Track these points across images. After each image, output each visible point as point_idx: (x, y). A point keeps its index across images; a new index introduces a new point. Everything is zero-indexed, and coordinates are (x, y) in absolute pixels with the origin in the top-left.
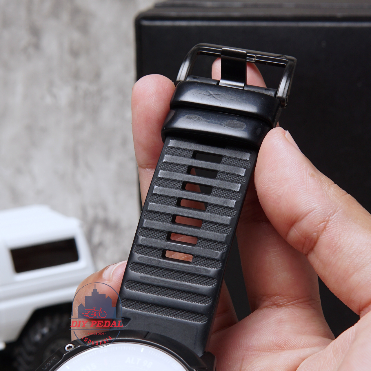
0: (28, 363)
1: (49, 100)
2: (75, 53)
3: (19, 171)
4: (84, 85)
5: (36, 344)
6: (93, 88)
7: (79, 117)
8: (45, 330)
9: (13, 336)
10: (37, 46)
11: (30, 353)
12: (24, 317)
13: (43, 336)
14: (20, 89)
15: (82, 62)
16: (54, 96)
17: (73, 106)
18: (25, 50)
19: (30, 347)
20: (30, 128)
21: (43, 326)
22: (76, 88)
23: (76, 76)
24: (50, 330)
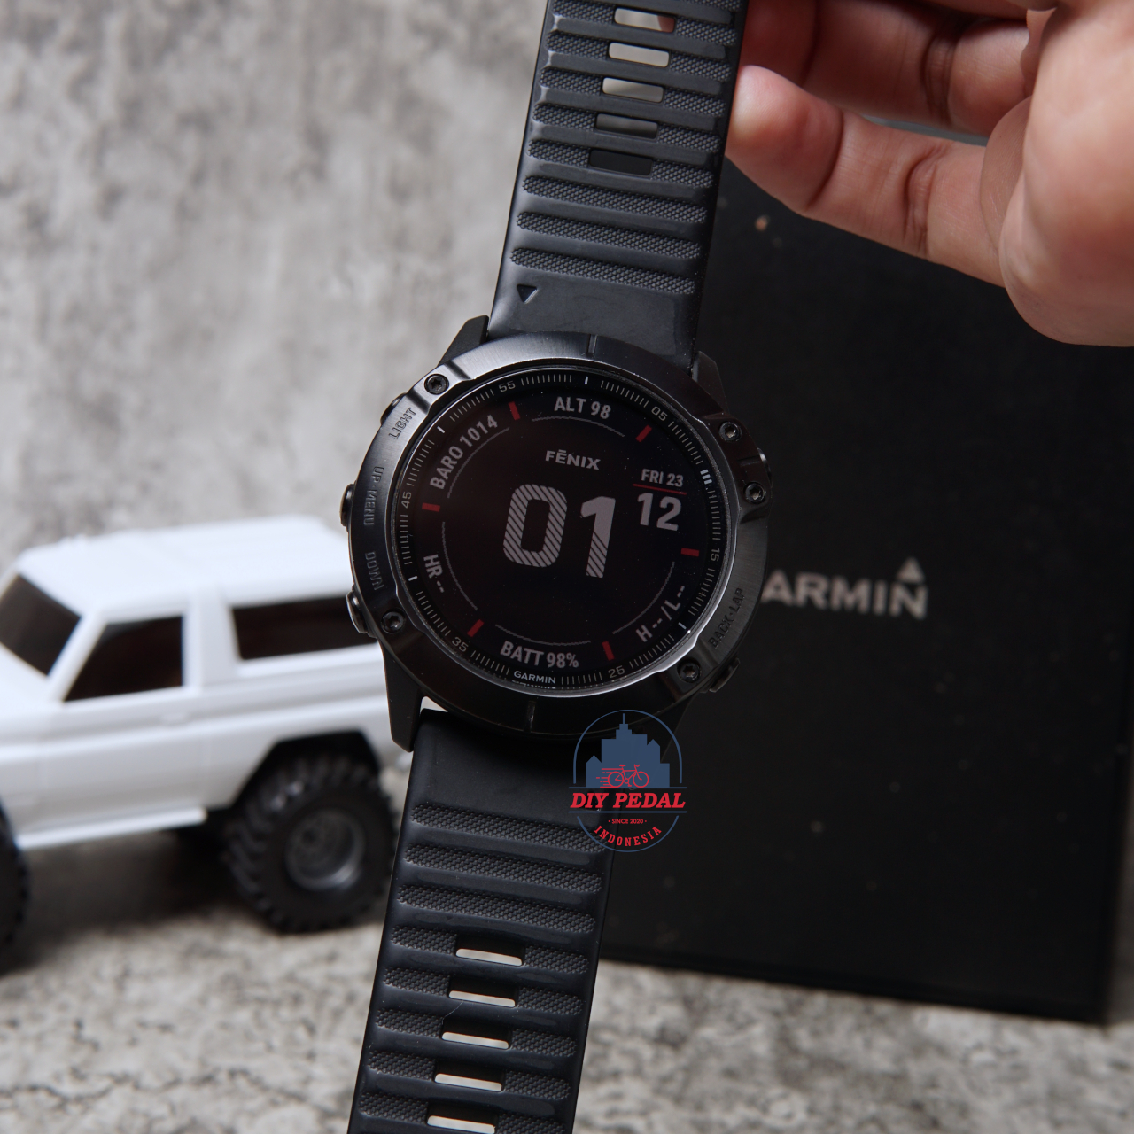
0: (254, 857)
1: (336, 289)
2: (400, 192)
3: (260, 439)
4: (415, 263)
5: (273, 817)
6: (434, 271)
7: (400, 331)
8: (296, 788)
9: (224, 794)
10: (319, 172)
11: (259, 836)
12: (251, 756)
13: (290, 800)
14: (275, 261)
15: (414, 212)
16: (349, 282)
17: (388, 306)
18: (293, 177)
19: (258, 823)
20: (291, 348)
21: (291, 779)
22: (397, 269)
23: (400, 241)
24: (307, 788)
